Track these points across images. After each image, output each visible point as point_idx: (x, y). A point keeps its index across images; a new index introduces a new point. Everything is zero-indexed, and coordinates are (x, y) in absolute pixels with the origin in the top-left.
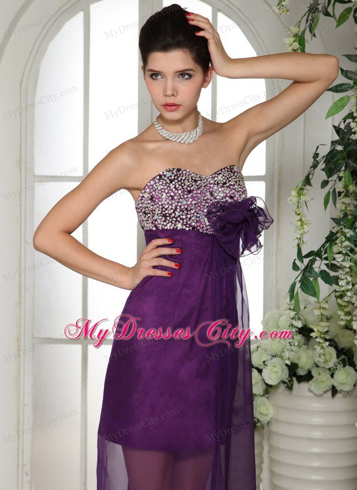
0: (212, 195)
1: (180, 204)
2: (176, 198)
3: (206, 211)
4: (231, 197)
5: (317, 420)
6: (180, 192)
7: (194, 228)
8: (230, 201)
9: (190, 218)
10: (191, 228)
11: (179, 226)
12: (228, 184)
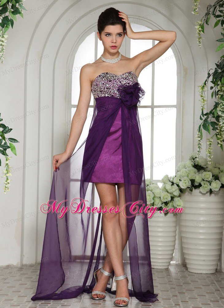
0: (120, 82)
1: (106, 86)
2: (105, 83)
3: (117, 89)
4: (128, 84)
5: (202, 205)
6: (106, 81)
7: (112, 95)
8: (128, 85)
9: (111, 92)
10: (111, 96)
11: (107, 95)
12: (127, 78)
